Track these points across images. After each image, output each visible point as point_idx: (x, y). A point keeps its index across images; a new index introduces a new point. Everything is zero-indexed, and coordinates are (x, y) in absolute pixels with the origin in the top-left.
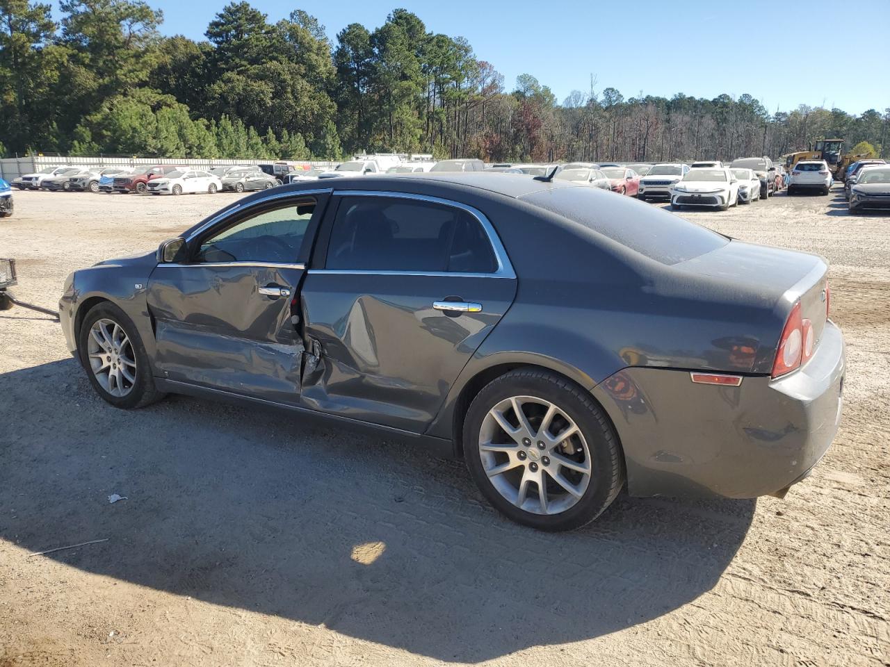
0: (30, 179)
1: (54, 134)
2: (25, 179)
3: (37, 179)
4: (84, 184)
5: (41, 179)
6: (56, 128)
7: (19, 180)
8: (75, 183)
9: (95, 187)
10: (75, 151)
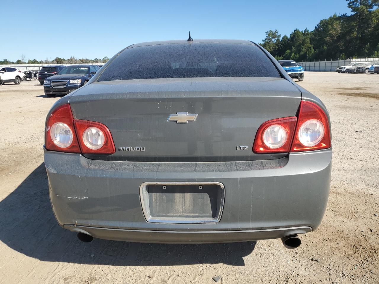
0: (342, 68)
1: (367, 49)
2: (340, 68)
3: (344, 68)
4: (362, 70)
5: (346, 68)
6: (369, 46)
7: (338, 69)
8: (359, 70)
9: (367, 71)
10: (374, 56)
